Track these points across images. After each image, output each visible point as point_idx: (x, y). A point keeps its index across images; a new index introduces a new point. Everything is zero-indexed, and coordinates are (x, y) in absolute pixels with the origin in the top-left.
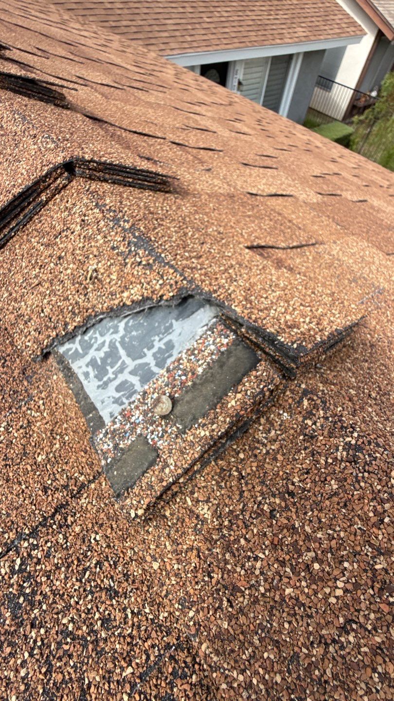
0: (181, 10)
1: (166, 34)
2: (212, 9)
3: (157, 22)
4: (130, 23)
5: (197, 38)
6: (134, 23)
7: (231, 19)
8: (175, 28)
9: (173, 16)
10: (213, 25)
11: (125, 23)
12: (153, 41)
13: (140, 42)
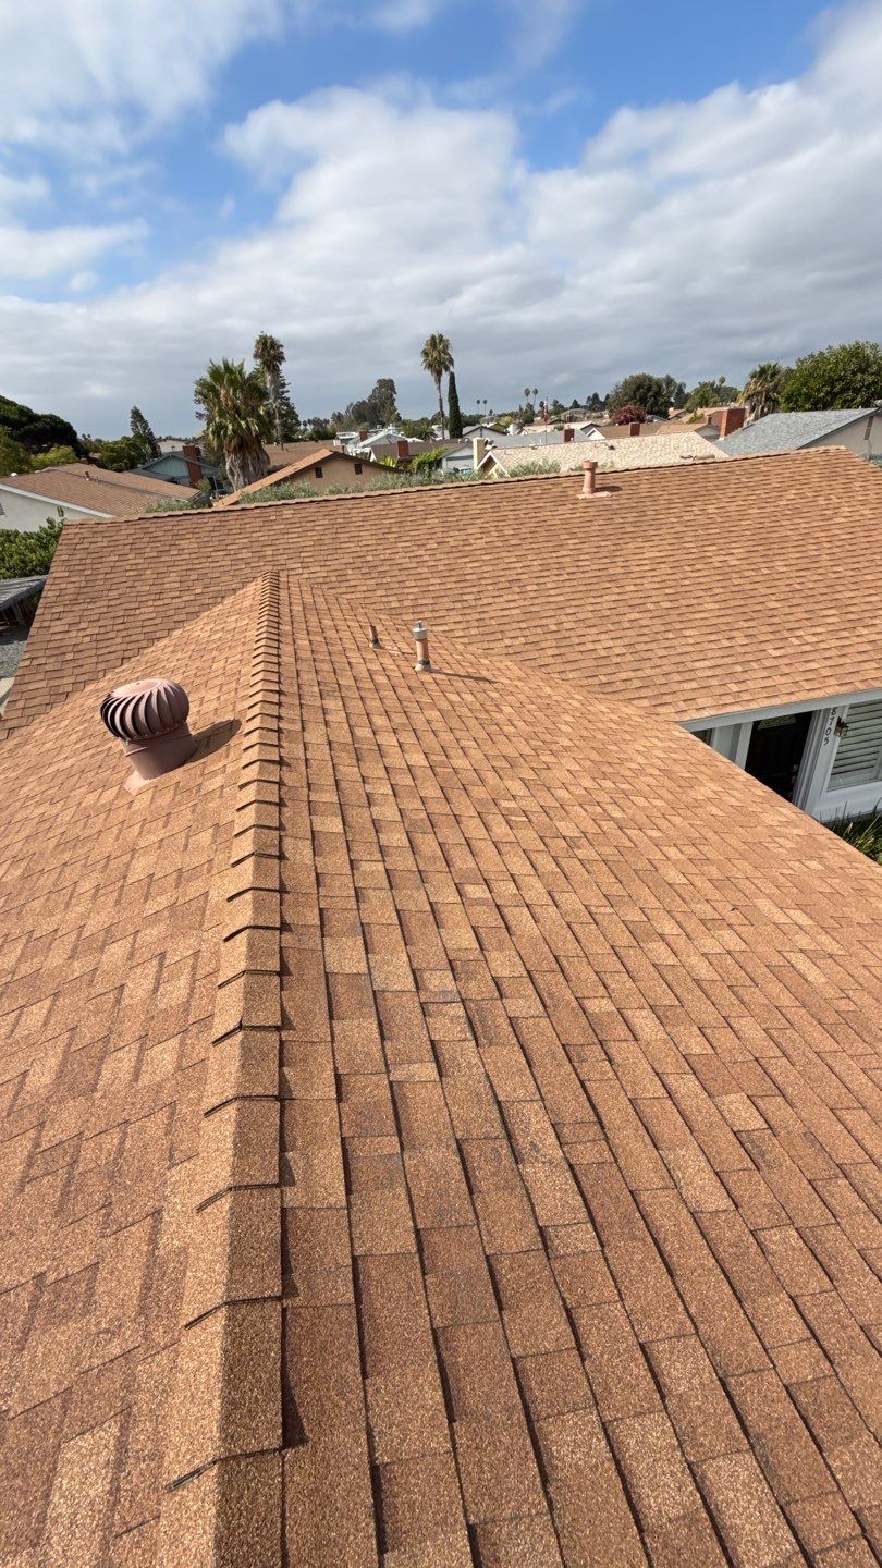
0: (726, 643)
1: (694, 685)
2: (787, 634)
3: (681, 668)
4: (632, 674)
5: (751, 685)
6: (640, 674)
7: (822, 645)
8: (710, 673)
9: (710, 654)
10: (787, 661)
11: (624, 676)
12: (668, 699)
13: (645, 703)
